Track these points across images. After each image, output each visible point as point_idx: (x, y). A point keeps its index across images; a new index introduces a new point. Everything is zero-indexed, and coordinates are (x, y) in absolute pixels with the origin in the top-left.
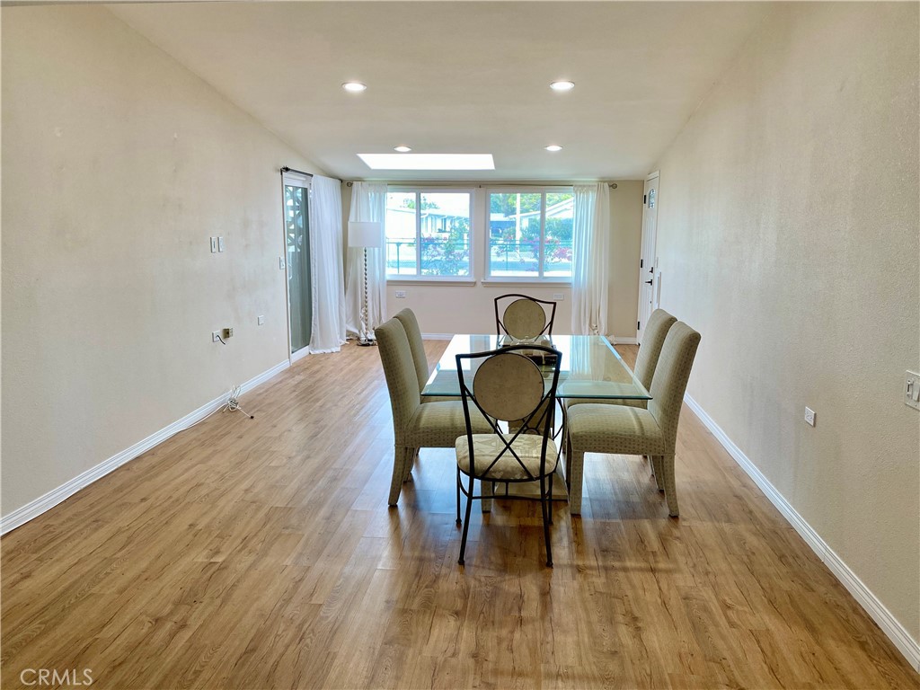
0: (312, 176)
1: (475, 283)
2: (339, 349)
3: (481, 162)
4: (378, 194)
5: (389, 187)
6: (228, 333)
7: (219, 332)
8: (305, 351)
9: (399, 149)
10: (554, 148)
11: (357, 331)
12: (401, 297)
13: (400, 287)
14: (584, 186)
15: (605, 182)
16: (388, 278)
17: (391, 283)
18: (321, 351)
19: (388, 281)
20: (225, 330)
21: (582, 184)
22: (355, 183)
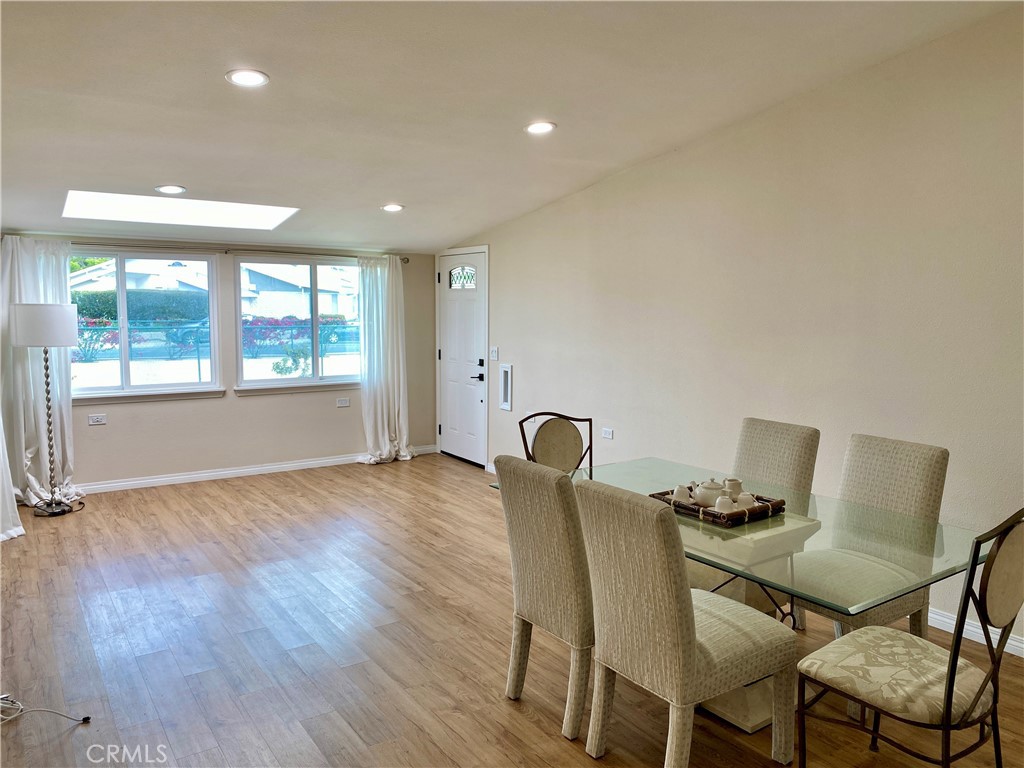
1: (224, 392)
12: (98, 423)
13: (95, 409)
14: (371, 258)
15: (396, 254)
16: (75, 394)
17: (79, 403)
19: (74, 400)
21: (369, 256)
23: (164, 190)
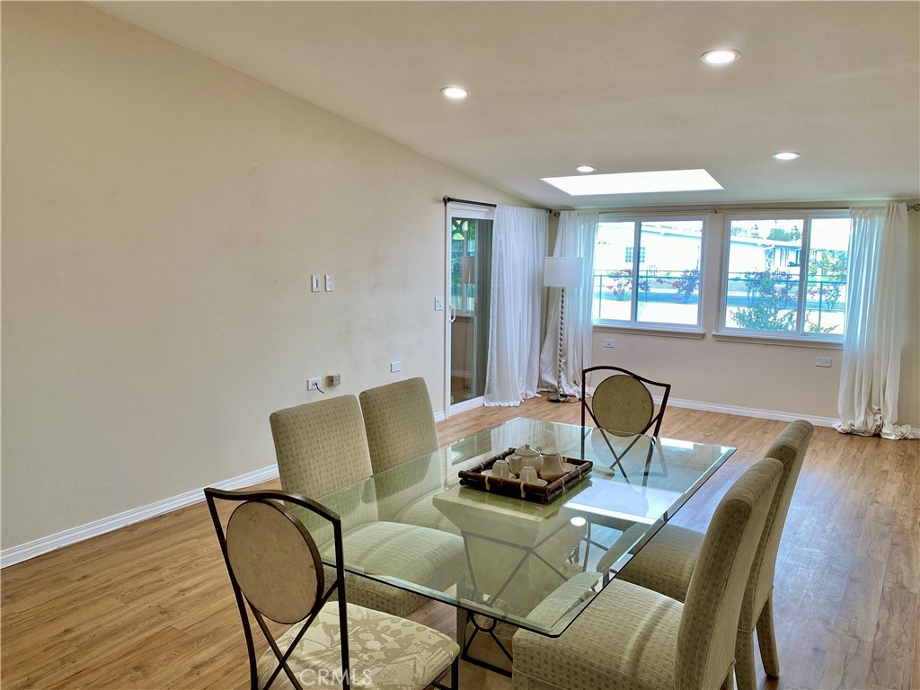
0: (495, 206)
1: (704, 335)
2: (518, 403)
3: (697, 181)
4: (587, 225)
5: (601, 216)
6: (332, 381)
7: (320, 380)
8: (474, 403)
9: (582, 169)
10: (786, 156)
11: (555, 383)
12: (609, 346)
13: (608, 335)
14: (867, 208)
15: (901, 202)
16: (594, 323)
17: (597, 329)
18: (497, 404)
19: (595, 327)
20: (329, 377)
21: (863, 206)
22: (562, 212)
23: (581, 169)
